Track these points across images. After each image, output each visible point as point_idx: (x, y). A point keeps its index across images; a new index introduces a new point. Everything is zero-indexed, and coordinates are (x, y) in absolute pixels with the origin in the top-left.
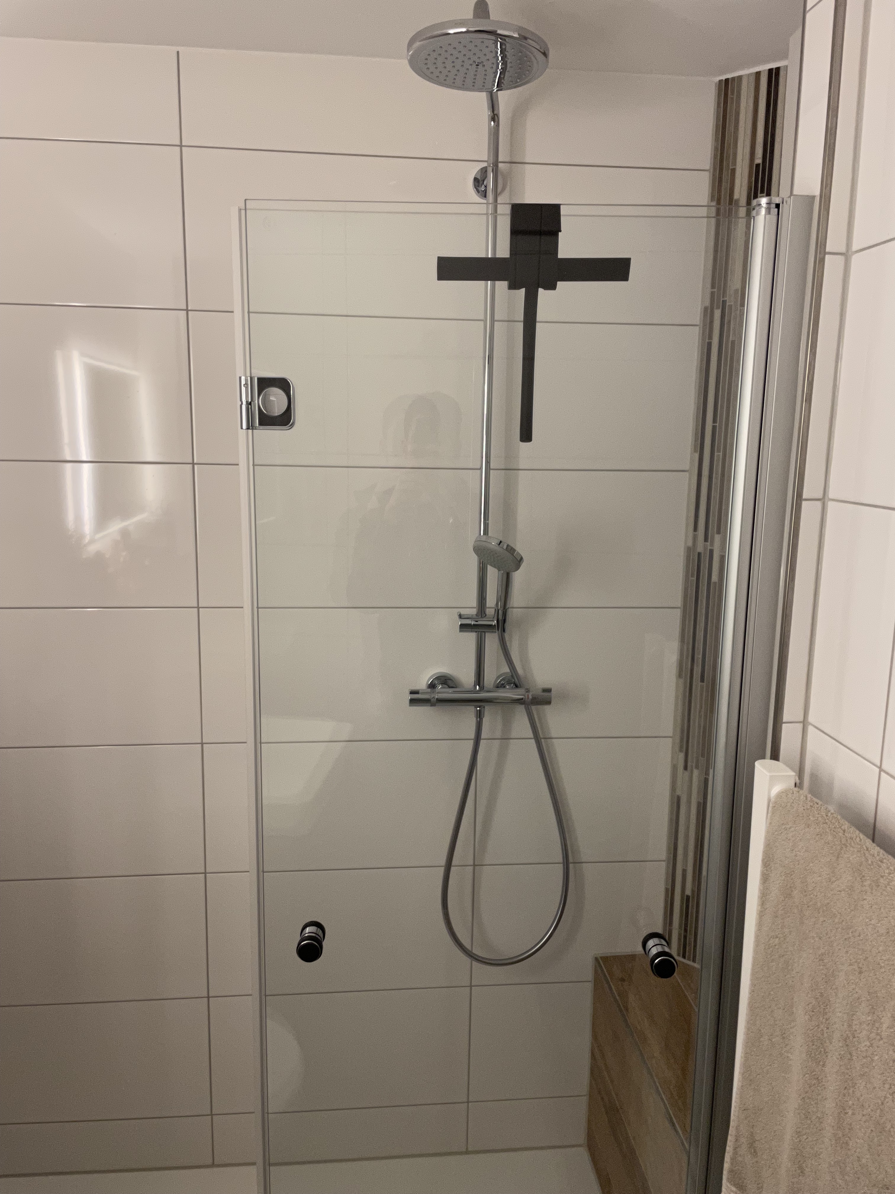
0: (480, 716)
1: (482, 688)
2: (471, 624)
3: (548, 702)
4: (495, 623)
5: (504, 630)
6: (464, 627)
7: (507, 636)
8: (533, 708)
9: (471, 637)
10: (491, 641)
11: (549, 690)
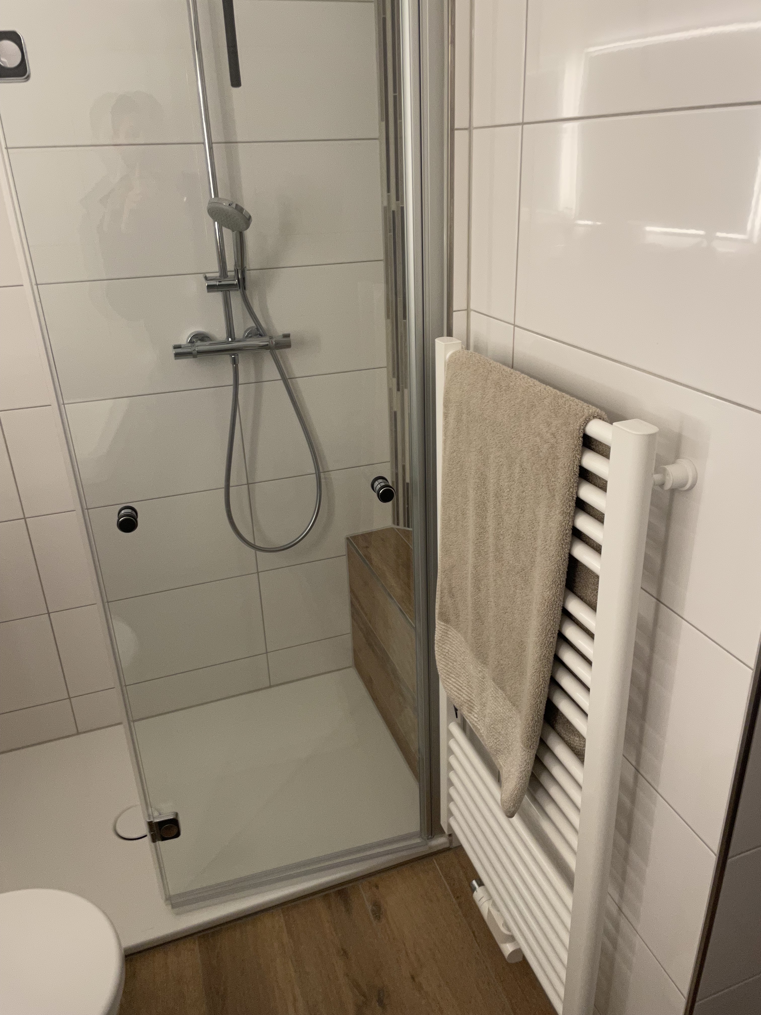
0: (235, 362)
1: (234, 340)
2: (216, 285)
3: (288, 346)
4: (236, 282)
5: (245, 288)
6: (211, 288)
7: (247, 292)
8: (277, 352)
9: (218, 296)
10: (236, 298)
11: (287, 336)
